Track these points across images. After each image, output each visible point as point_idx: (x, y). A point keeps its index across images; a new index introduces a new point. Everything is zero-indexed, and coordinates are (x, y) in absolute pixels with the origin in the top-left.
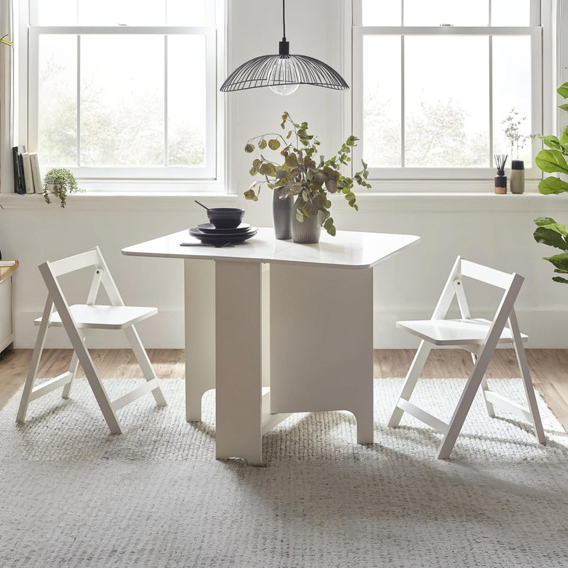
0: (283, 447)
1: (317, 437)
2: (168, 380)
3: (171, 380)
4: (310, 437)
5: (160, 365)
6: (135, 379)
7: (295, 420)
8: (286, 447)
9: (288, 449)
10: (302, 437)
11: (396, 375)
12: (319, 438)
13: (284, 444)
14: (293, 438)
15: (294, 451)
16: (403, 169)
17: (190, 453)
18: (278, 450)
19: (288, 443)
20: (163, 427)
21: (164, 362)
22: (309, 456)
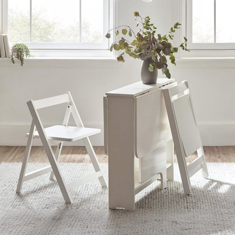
0: (147, 202)
1: (166, 196)
2: (82, 164)
3: (84, 164)
4: (162, 196)
5: (77, 155)
6: (63, 163)
7: (154, 186)
8: (148, 202)
9: (150, 203)
10: (157, 196)
11: (211, 161)
12: (167, 196)
13: (147, 200)
14: (153, 197)
15: (153, 204)
16: (215, 44)
17: (94, 205)
18: (144, 204)
19: (150, 200)
20: (79, 190)
21: (79, 153)
22: (161, 207)
